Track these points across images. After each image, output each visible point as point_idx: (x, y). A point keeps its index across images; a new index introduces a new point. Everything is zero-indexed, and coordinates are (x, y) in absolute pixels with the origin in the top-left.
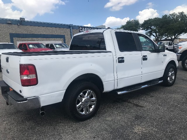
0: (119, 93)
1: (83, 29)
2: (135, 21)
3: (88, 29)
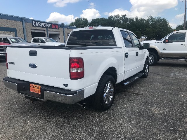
0: (126, 84)
1: (37, 23)
2: (84, 19)
3: (42, 23)
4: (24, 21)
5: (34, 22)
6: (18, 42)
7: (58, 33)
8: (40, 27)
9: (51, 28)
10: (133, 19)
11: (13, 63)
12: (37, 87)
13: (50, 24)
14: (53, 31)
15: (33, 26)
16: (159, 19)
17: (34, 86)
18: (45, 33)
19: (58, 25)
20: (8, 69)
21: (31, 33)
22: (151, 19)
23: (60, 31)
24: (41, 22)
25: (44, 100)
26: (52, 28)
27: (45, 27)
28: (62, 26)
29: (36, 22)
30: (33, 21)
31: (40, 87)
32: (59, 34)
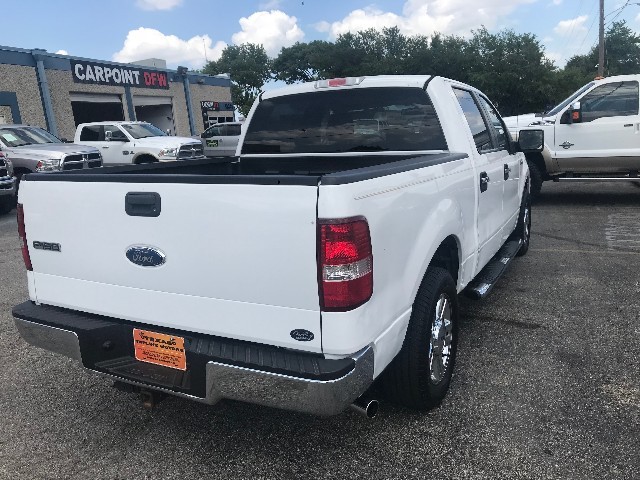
0: (482, 291)
1: (89, 68)
2: (252, 47)
3: (109, 69)
4: (41, 64)
5: (78, 66)
6: (29, 142)
7: (166, 102)
8: (101, 83)
9: (142, 85)
10: (422, 42)
11: (54, 247)
12: (169, 343)
13: (137, 73)
14: (151, 98)
15: (77, 80)
16: (509, 39)
17: (152, 339)
18: (121, 105)
19: (164, 73)
20: (31, 269)
21: (70, 108)
22: (484, 40)
23: (175, 94)
24: (102, 65)
25: (209, 399)
26: (147, 87)
27: (121, 84)
28: (181, 74)
29: (85, 68)
30: (73, 62)
31: (180, 341)
32: (171, 106)
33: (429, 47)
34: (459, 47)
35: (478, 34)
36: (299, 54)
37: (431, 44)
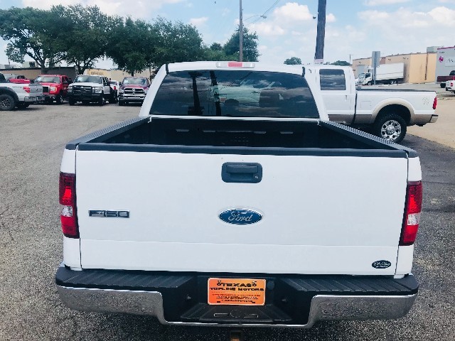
12: (248, 286)
31: (262, 283)
33: (124, 25)
34: (146, 28)
35: (158, 21)
36: (16, 17)
37: (126, 24)
